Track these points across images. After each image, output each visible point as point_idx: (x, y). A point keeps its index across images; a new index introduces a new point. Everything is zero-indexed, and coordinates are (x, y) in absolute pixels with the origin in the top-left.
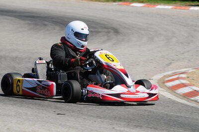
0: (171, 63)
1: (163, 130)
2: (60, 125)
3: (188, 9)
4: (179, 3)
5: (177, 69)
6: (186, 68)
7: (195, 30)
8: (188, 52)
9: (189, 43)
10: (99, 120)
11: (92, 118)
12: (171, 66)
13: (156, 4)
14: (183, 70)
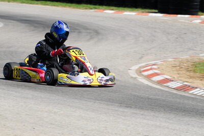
0: (142, 57)
1: (148, 109)
2: (68, 106)
3: (147, 15)
4: (140, 10)
5: (149, 62)
6: (155, 60)
7: (155, 31)
8: (153, 48)
9: (153, 41)
10: (98, 101)
11: (92, 100)
12: (143, 59)
13: (123, 11)
14: (153, 62)
